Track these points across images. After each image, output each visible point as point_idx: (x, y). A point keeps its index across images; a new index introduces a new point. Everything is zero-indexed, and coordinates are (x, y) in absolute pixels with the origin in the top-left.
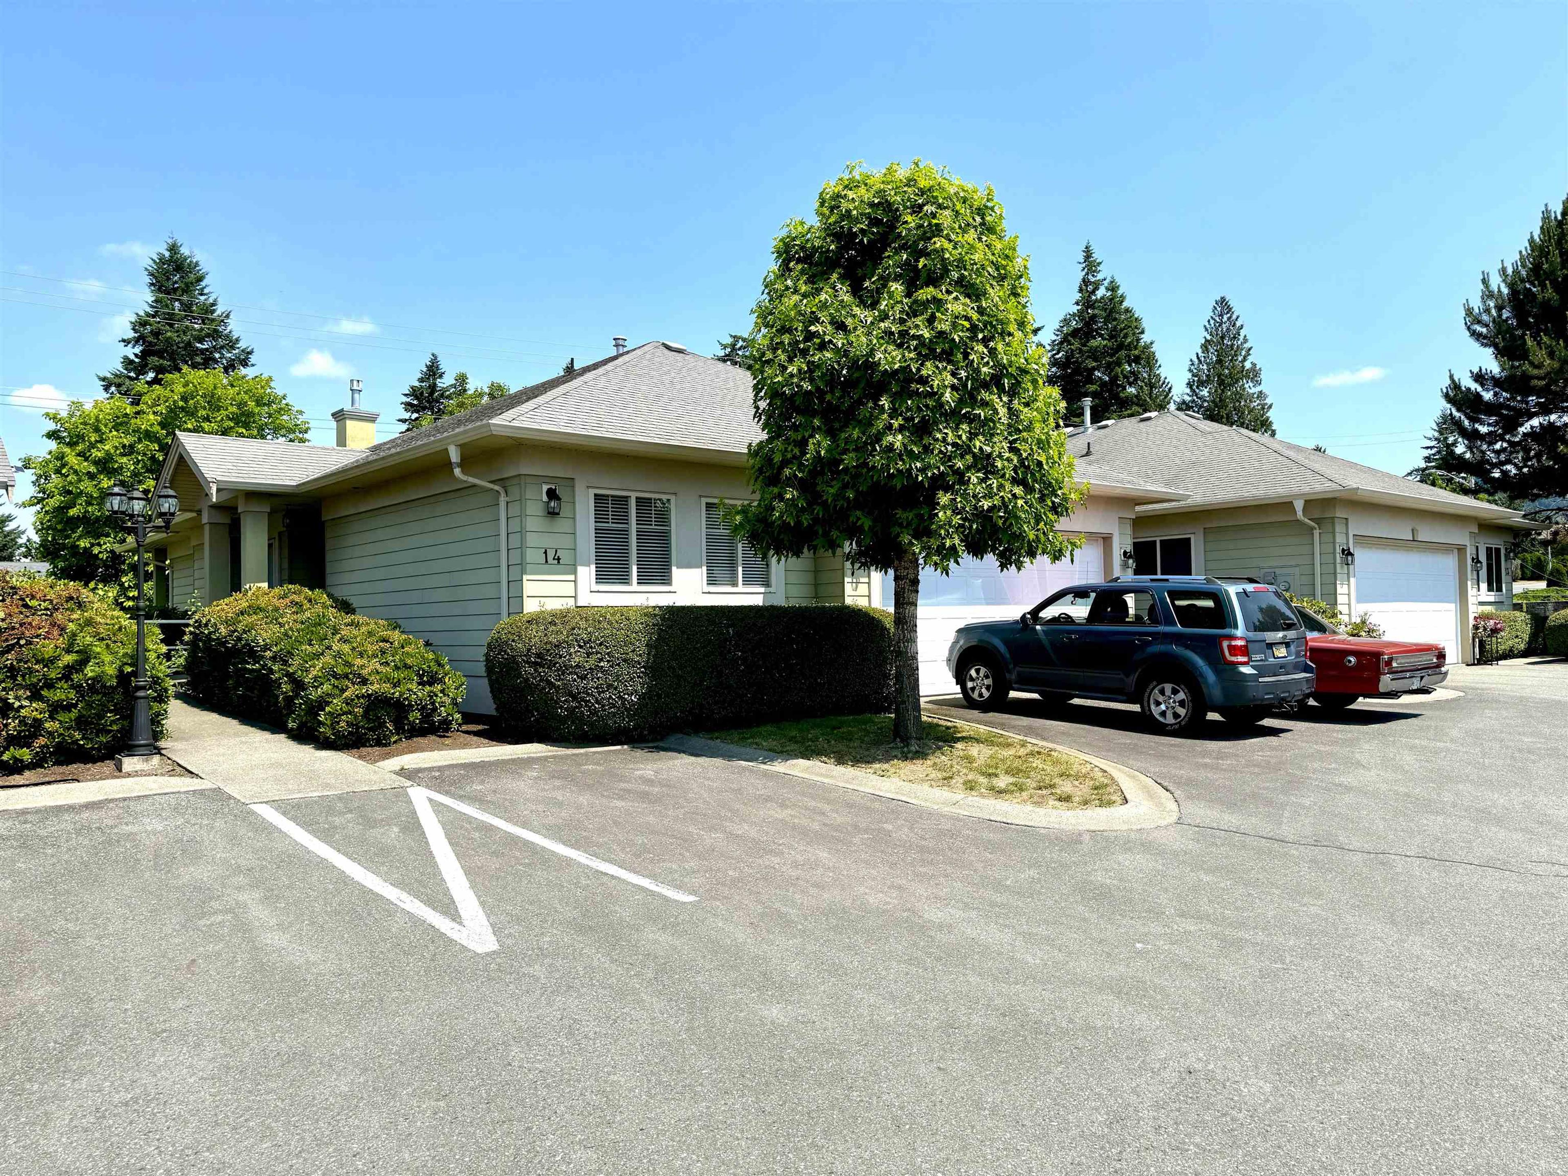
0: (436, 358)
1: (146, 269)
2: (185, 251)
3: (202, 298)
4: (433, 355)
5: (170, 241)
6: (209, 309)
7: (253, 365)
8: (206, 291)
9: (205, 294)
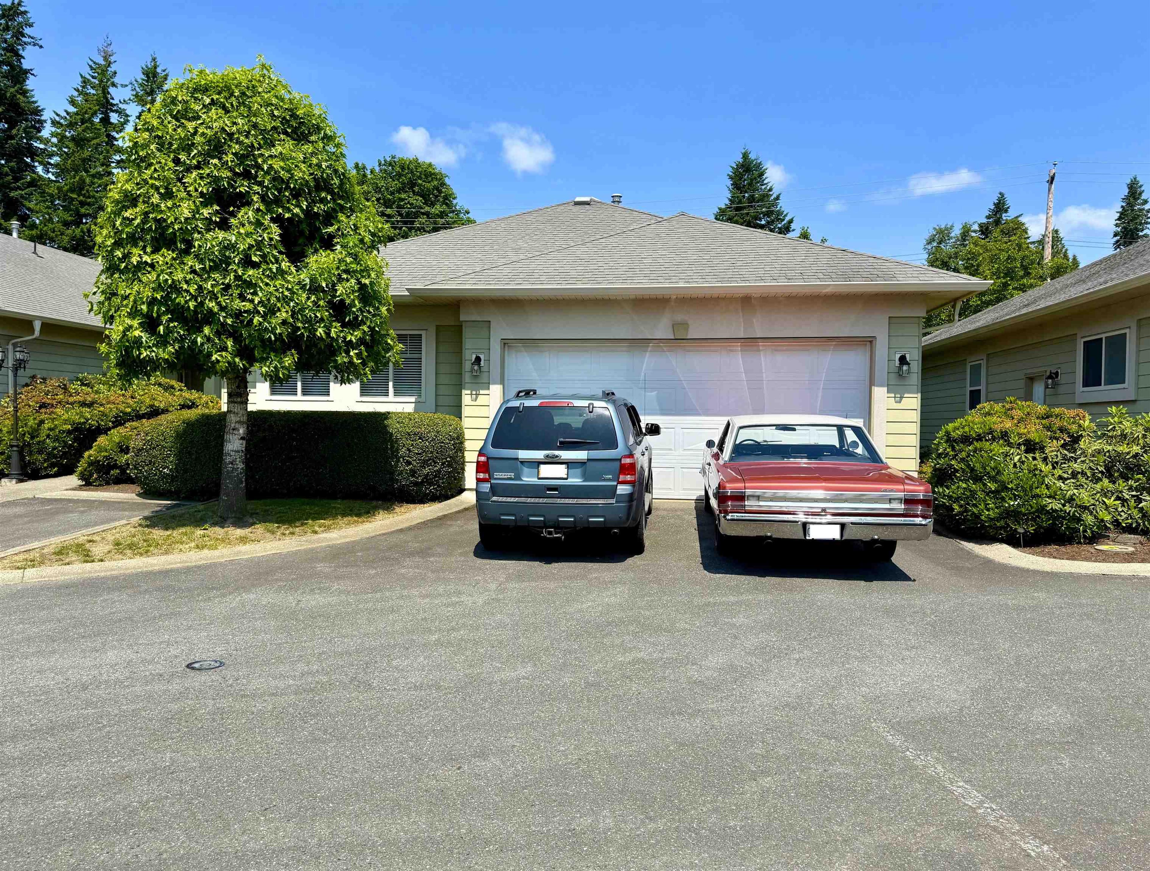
0: (1003, 196)
1: (728, 175)
2: (752, 156)
3: (763, 187)
4: (1000, 194)
5: (743, 151)
6: (766, 196)
7: (793, 230)
8: (765, 182)
9: (765, 184)
